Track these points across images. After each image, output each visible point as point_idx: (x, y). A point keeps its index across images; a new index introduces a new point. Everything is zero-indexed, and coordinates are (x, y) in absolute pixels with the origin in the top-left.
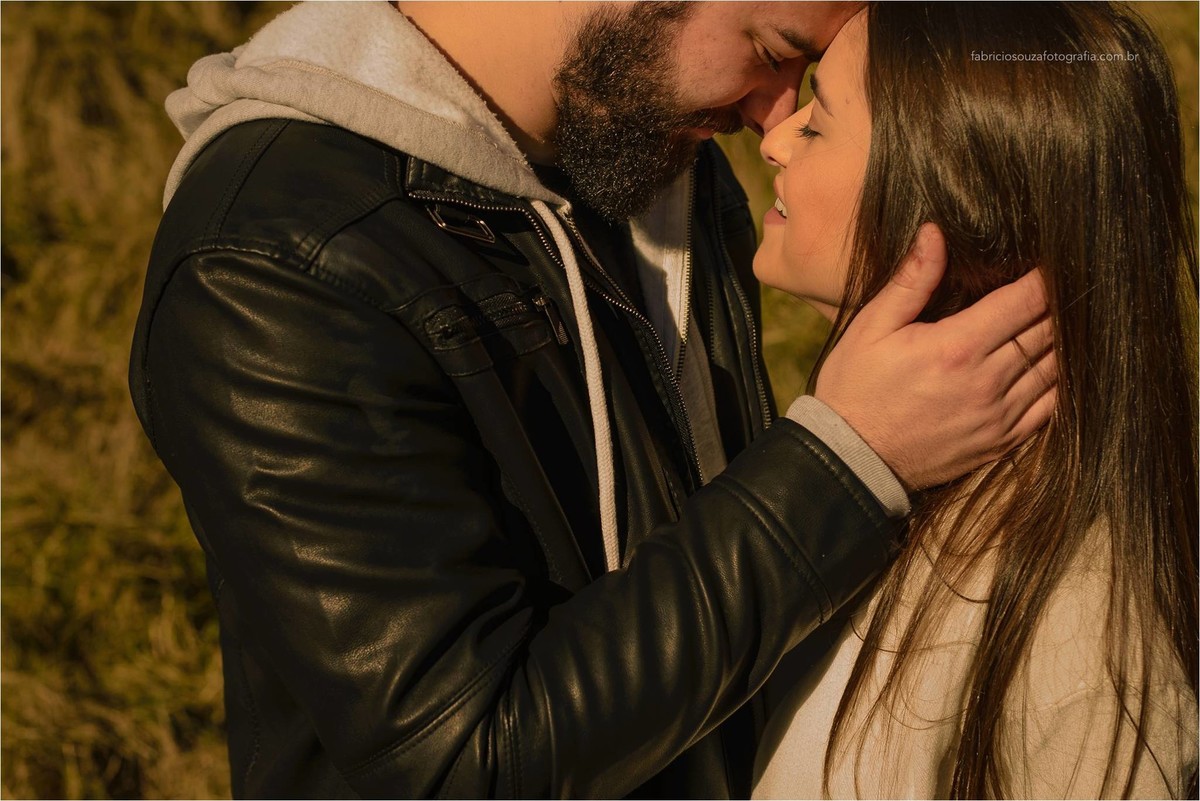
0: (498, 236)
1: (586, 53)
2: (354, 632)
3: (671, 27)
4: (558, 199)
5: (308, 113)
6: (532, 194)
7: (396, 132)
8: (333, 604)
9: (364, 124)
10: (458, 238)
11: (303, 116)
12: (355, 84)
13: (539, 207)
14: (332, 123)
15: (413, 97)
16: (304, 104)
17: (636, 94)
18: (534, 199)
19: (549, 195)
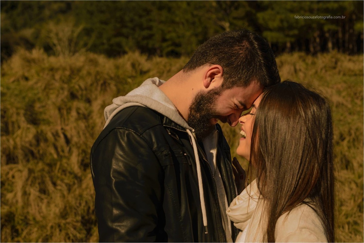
0: (180, 139)
1: (196, 101)
2: (117, 219)
3: (217, 96)
4: (192, 129)
5: (141, 104)
6: (187, 127)
7: (160, 109)
8: (116, 212)
9: (153, 107)
10: (172, 138)
11: (140, 105)
12: (152, 99)
13: (188, 131)
14: (146, 106)
15: (164, 103)
16: (141, 102)
17: (207, 110)
18: (187, 129)
19: (191, 128)
